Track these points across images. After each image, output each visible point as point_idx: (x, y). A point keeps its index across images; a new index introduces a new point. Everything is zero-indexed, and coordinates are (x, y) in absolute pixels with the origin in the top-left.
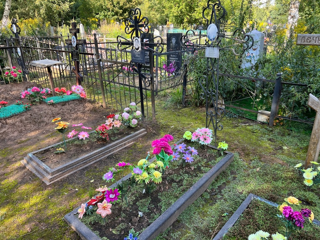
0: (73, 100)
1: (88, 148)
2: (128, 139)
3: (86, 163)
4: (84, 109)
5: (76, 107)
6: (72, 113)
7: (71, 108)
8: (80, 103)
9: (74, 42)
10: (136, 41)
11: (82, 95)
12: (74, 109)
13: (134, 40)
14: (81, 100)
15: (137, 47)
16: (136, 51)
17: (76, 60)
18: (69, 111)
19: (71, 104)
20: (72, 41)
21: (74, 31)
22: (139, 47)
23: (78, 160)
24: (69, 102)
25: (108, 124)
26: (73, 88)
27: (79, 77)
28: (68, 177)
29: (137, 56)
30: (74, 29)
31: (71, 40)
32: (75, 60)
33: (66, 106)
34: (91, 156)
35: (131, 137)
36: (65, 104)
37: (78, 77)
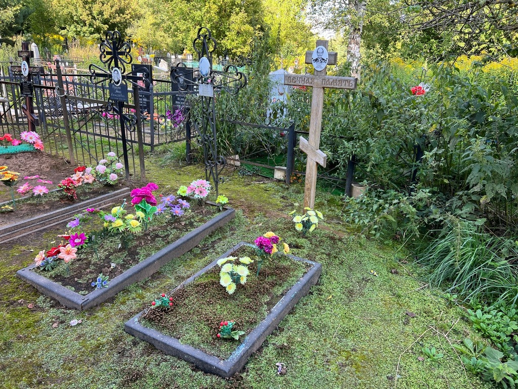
0: (24, 152)
1: (47, 207)
2: (104, 198)
3: (44, 224)
4: (41, 166)
5: (28, 162)
6: (21, 170)
7: (19, 163)
8: (34, 157)
9: (25, 70)
11: (36, 145)
12: (25, 165)
13: (113, 72)
14: (36, 153)
17: (28, 95)
18: (17, 167)
19: (20, 157)
20: (22, 67)
21: (25, 54)
23: (32, 219)
24: (17, 154)
26: (24, 135)
27: (33, 120)
28: (19, 239)
29: (117, 91)
30: (25, 52)
31: (21, 67)
32: (26, 95)
33: (12, 160)
34: (52, 216)
35: (108, 197)
36: (11, 157)
37: (31, 120)
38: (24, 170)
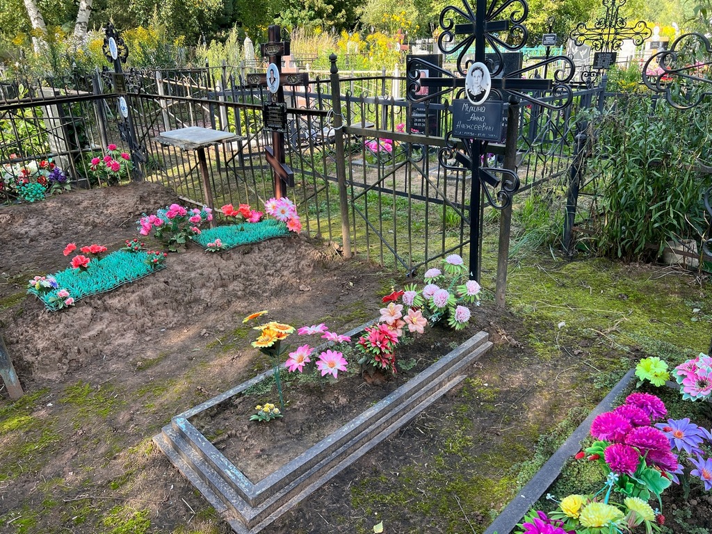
0: (271, 239)
1: (343, 400)
2: (447, 366)
3: (345, 454)
4: (299, 263)
5: (278, 258)
6: (269, 275)
7: (265, 261)
8: (288, 246)
9: (272, 80)
10: (477, 73)
11: (291, 224)
12: (274, 264)
14: (289, 238)
15: (476, 92)
16: (470, 105)
17: (277, 128)
18: (262, 269)
19: (265, 248)
20: (268, 77)
21: (275, 50)
22: (483, 93)
23: (323, 446)
24: (261, 243)
25: (391, 320)
26: (270, 205)
27: (284, 175)
28: (299, 509)
29: (473, 118)
30: (274, 44)
31: (265, 75)
32: (274, 128)
33: (253, 256)
34: (357, 431)
36: (252, 249)
37: (281, 175)
38: (273, 275)
